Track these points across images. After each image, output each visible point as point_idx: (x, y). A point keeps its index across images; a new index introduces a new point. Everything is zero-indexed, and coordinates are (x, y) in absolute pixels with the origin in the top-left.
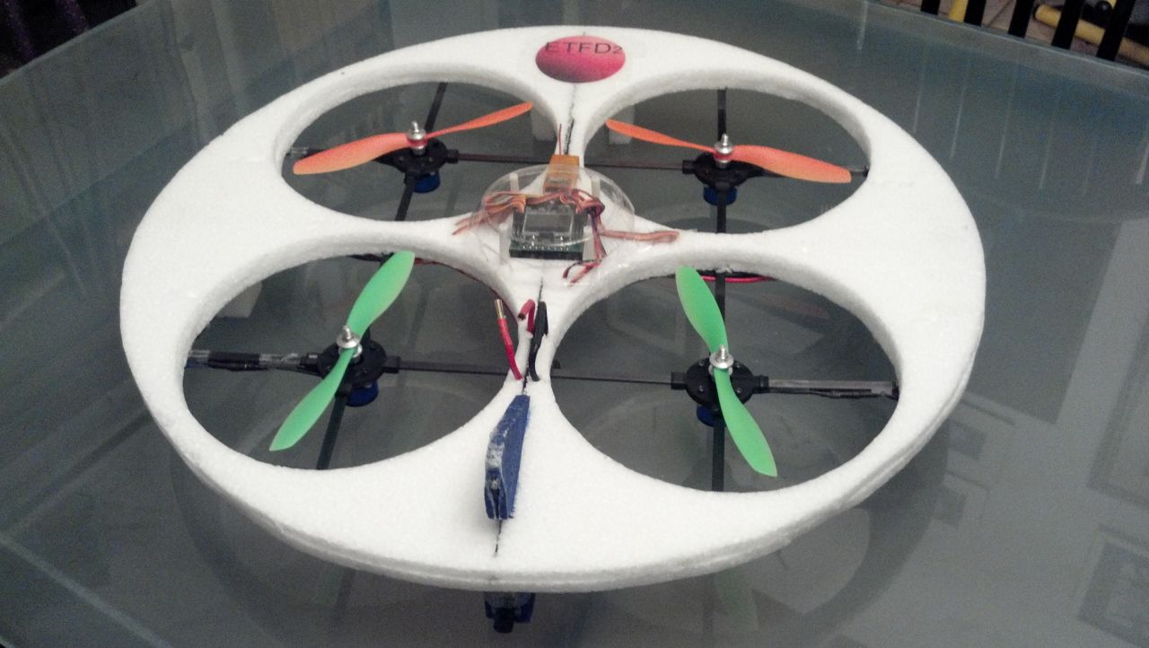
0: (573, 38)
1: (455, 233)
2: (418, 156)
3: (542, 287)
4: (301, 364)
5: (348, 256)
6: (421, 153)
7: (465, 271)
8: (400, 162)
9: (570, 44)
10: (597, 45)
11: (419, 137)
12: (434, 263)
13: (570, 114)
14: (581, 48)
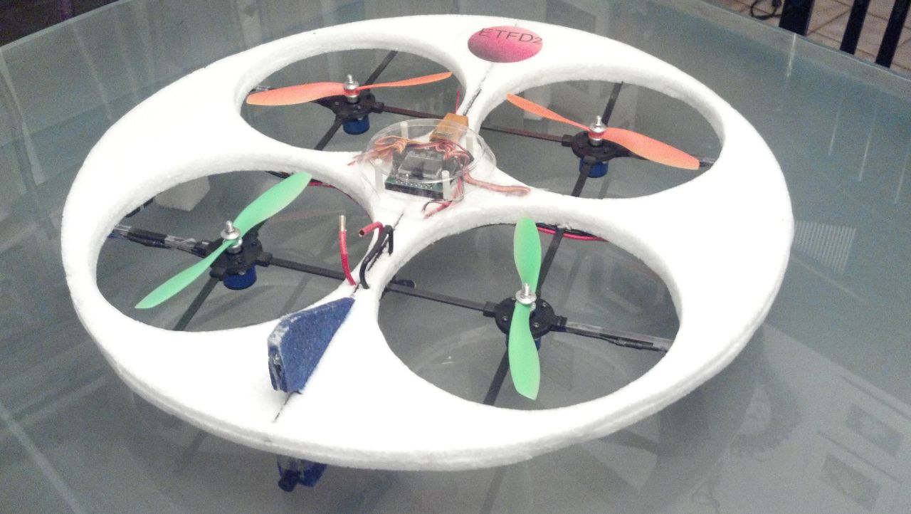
0: (504, 27)
1: (350, 164)
2: (350, 104)
3: (402, 215)
4: (195, 248)
5: (266, 172)
6: (353, 101)
8: (336, 105)
9: (501, 32)
10: (523, 35)
11: (352, 87)
12: (331, 186)
13: (480, 85)
14: (509, 35)
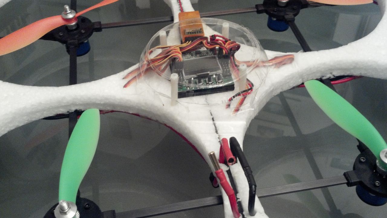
1: (125, 86)
2: (72, 30)
3: (213, 119)
5: (42, 119)
6: (74, 28)
7: (140, 114)
8: (61, 36)
11: (71, 16)
12: (112, 111)
